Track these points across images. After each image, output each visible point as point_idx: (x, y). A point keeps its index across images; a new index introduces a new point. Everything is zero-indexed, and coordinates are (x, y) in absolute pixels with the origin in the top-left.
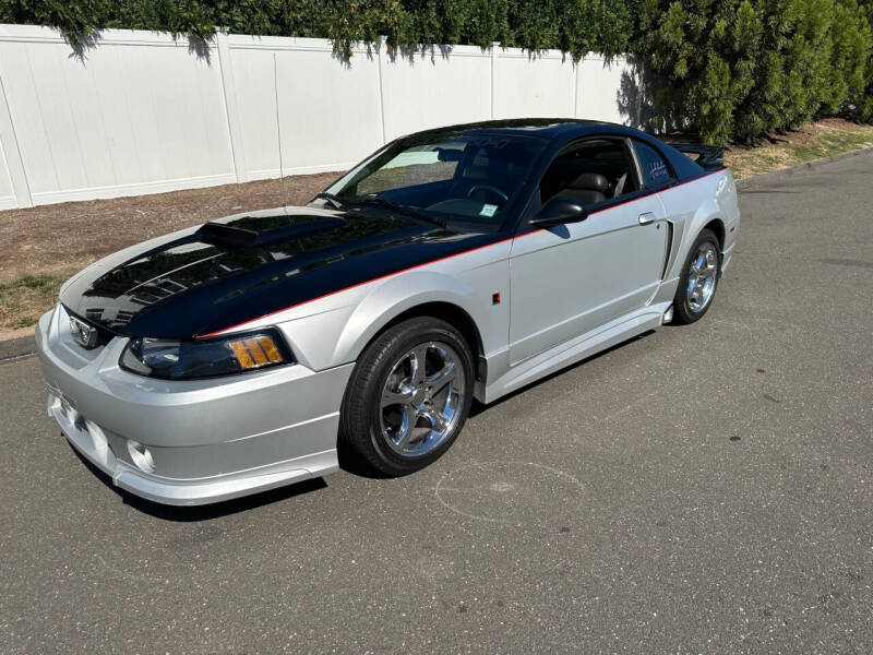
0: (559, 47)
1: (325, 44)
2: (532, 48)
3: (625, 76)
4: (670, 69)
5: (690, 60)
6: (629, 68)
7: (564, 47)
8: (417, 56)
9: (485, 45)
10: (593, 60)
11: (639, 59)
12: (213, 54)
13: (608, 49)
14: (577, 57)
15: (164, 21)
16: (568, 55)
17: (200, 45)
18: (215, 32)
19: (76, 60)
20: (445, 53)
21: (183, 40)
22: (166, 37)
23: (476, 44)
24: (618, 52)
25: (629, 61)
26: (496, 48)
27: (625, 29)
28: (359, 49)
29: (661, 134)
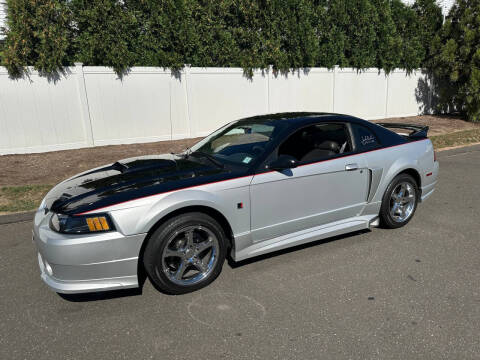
0: (376, 66)
1: (240, 70)
2: (359, 68)
3: (420, 80)
4: (447, 77)
5: (460, 71)
6: (423, 77)
7: (379, 66)
9: (330, 67)
10: (399, 73)
11: (429, 71)
12: (183, 76)
13: (408, 65)
14: (387, 72)
15: (160, 62)
16: (382, 70)
17: (176, 73)
18: (183, 66)
19: (119, 81)
20: (306, 72)
21: (169, 70)
22: (160, 70)
23: (325, 66)
24: (415, 68)
25: (423, 72)
26: (337, 68)
27: (420, 55)
29: (446, 114)
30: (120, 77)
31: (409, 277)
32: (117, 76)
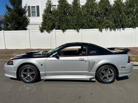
8: (116, 30)
17: (78, 31)
18: (80, 29)
28: (104, 30)
30: (64, 32)
32: (63, 32)
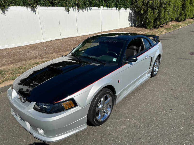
0: (115, 7)
1: (63, 8)
2: (110, 7)
3: (130, 13)
5: (144, 9)
6: (131, 11)
7: (116, 7)
8: (84, 10)
9: (99, 7)
10: (123, 9)
11: (133, 9)
12: (37, 11)
13: (126, 7)
14: (119, 9)
15: (24, 4)
16: (117, 9)
17: (33, 9)
18: (37, 6)
19: (3, 14)
20: (90, 9)
22: (25, 8)
23: (97, 7)
24: (128, 8)
26: (102, 8)
27: (130, 2)
28: (71, 9)
29: (137, 26)
30: (4, 12)
31: (175, 97)
